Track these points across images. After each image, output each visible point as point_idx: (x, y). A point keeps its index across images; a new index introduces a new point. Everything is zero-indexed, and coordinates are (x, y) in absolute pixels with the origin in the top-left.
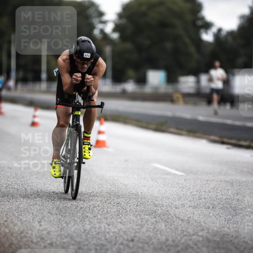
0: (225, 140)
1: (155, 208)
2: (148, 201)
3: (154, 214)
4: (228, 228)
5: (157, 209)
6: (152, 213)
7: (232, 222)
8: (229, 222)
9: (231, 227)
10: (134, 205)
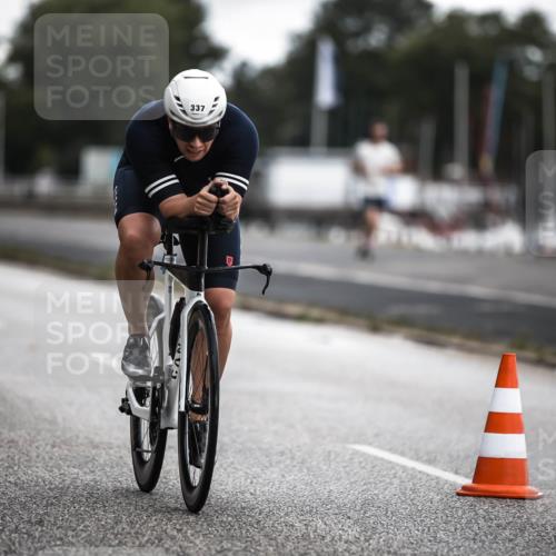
0: (254, 302)
1: (94, 452)
2: (78, 437)
3: (90, 466)
4: (252, 494)
5: (96, 455)
6: (87, 463)
7: (261, 480)
8: (255, 481)
9: (258, 493)
10: (47, 444)
